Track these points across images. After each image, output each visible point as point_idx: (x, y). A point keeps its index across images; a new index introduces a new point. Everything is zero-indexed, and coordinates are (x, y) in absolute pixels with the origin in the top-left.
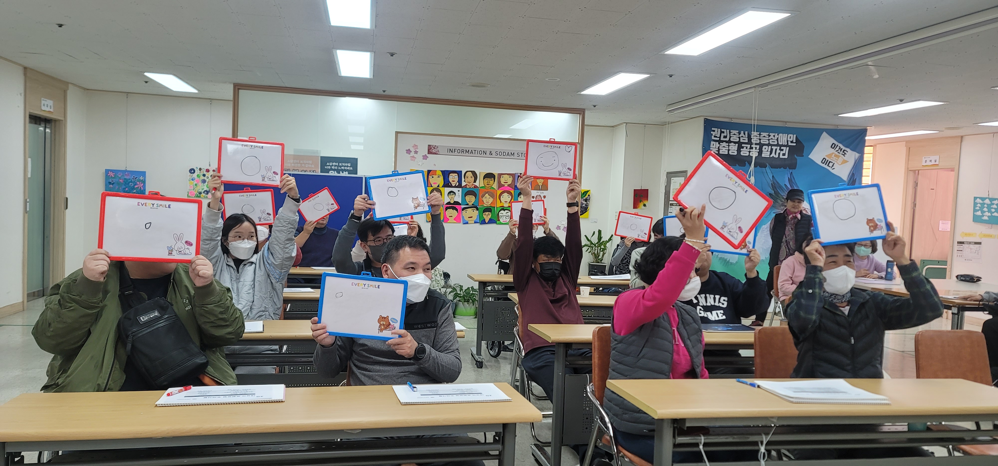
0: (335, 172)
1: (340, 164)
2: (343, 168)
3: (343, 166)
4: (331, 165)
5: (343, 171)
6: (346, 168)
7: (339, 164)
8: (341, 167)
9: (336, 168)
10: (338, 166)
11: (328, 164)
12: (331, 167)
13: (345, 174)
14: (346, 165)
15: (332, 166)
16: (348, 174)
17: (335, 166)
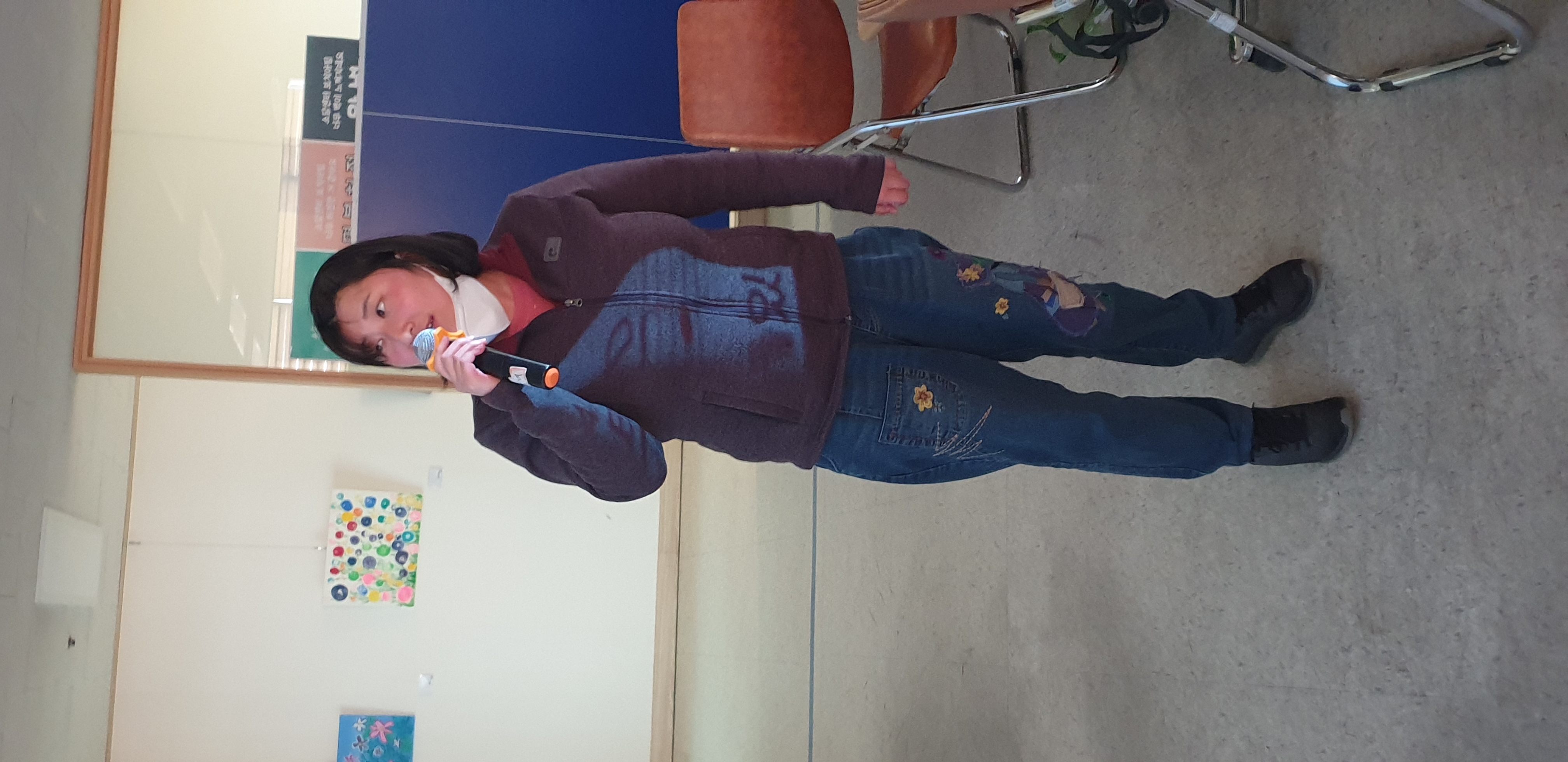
0: (350, 101)
1: (327, 85)
2: (338, 80)
3: (332, 79)
4: (328, 112)
5: (347, 80)
6: (339, 70)
7: (327, 90)
8: (334, 86)
9: (338, 98)
10: (333, 93)
11: (326, 120)
12: (337, 112)
13: (358, 74)
14: (328, 68)
15: (332, 107)
16: (356, 64)
17: (332, 99)
